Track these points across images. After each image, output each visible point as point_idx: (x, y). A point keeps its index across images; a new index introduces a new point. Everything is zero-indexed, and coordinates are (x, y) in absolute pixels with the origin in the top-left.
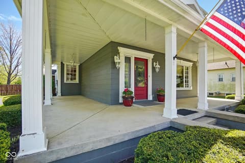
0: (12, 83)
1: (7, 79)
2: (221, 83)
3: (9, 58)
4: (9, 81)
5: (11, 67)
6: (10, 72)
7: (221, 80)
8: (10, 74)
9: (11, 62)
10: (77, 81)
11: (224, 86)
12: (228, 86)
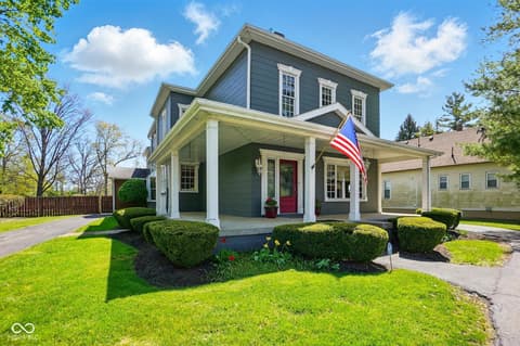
0: (45, 195)
1: (36, 185)
2: (443, 191)
3: (41, 143)
4: (40, 190)
5: (43, 161)
6: (42, 171)
7: (443, 186)
8: (41, 176)
9: (43, 152)
10: (196, 189)
11: (448, 197)
12: (456, 197)
